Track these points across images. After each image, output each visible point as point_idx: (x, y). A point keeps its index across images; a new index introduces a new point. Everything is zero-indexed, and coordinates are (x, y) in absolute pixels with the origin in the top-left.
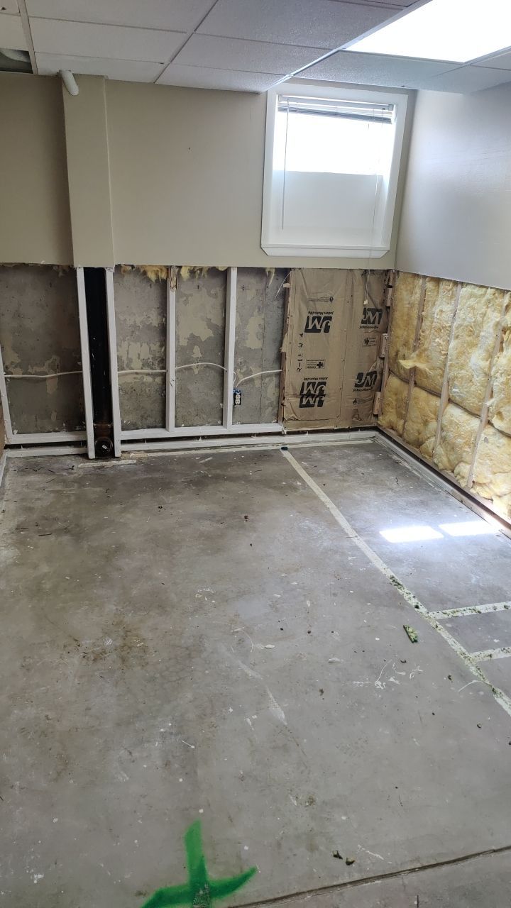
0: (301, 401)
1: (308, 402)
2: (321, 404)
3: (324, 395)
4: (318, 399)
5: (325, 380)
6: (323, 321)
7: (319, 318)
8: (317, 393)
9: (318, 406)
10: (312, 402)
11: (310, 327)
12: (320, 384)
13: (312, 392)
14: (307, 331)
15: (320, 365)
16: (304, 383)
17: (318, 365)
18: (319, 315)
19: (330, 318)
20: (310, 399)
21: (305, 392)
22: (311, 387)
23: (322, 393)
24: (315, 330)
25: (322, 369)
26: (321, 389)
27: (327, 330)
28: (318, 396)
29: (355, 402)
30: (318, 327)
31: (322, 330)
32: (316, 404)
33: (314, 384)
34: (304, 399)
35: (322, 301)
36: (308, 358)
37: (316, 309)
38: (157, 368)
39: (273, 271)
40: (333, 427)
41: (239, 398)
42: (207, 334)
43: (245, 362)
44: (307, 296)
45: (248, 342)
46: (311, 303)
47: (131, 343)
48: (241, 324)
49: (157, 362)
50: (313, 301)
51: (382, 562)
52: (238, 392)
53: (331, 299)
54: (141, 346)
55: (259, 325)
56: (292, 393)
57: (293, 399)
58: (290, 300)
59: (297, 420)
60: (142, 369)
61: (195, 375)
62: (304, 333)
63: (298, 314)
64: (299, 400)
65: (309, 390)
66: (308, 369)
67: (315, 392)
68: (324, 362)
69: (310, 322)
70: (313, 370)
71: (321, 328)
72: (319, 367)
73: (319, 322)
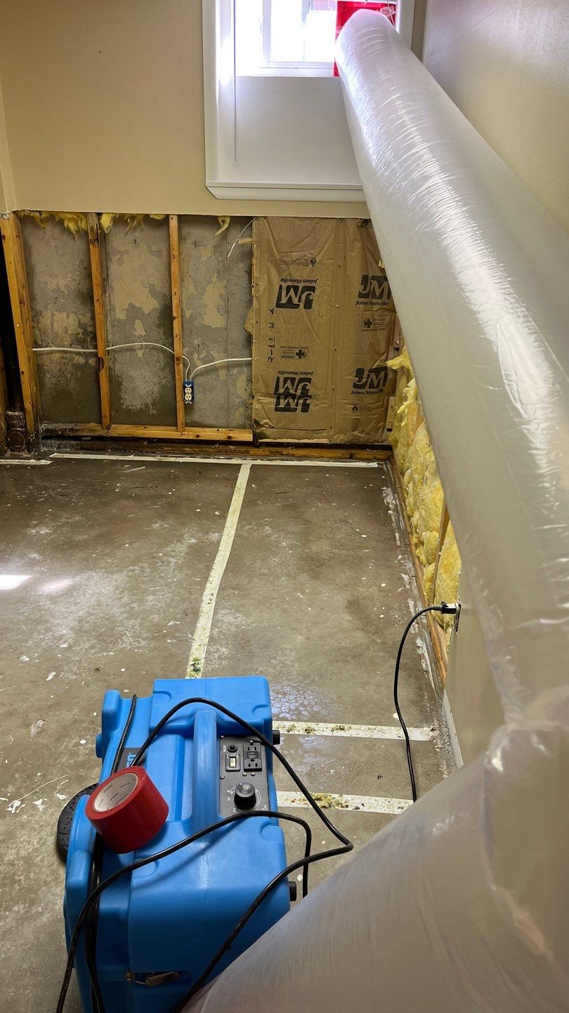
0: (278, 403)
1: (288, 404)
2: (306, 408)
3: (310, 397)
4: (301, 401)
5: (309, 376)
6: (302, 293)
7: (296, 288)
8: (299, 392)
9: (303, 411)
10: (293, 406)
11: (284, 301)
12: (301, 380)
13: (292, 391)
14: (279, 305)
15: (300, 354)
16: (278, 378)
17: (297, 354)
18: (296, 284)
19: (313, 289)
20: (291, 401)
21: (281, 390)
22: (289, 384)
23: (305, 394)
24: (290, 304)
25: (303, 360)
26: (304, 388)
27: (308, 305)
28: (299, 398)
29: (355, 408)
30: (295, 301)
31: (302, 305)
32: (300, 408)
33: (293, 380)
34: (282, 401)
35: (299, 264)
36: (284, 344)
37: (290, 274)
38: (90, 346)
39: (228, 220)
40: (325, 441)
41: (190, 392)
42: (151, 305)
43: (204, 344)
44: (278, 257)
45: (205, 317)
46: (284, 266)
47: (55, 313)
48: (195, 293)
49: (89, 339)
50: (285, 263)
51: (208, 635)
52: (188, 384)
53: (313, 262)
54: (68, 317)
55: (221, 295)
56: (263, 391)
57: (266, 400)
58: (254, 261)
59: (273, 427)
60: (71, 346)
61: (139, 358)
62: (276, 309)
63: (267, 282)
64: (274, 400)
65: (287, 388)
66: (284, 359)
67: (296, 391)
68: (306, 351)
69: (284, 293)
70: (291, 360)
71: (299, 301)
72: (300, 357)
73: (296, 294)
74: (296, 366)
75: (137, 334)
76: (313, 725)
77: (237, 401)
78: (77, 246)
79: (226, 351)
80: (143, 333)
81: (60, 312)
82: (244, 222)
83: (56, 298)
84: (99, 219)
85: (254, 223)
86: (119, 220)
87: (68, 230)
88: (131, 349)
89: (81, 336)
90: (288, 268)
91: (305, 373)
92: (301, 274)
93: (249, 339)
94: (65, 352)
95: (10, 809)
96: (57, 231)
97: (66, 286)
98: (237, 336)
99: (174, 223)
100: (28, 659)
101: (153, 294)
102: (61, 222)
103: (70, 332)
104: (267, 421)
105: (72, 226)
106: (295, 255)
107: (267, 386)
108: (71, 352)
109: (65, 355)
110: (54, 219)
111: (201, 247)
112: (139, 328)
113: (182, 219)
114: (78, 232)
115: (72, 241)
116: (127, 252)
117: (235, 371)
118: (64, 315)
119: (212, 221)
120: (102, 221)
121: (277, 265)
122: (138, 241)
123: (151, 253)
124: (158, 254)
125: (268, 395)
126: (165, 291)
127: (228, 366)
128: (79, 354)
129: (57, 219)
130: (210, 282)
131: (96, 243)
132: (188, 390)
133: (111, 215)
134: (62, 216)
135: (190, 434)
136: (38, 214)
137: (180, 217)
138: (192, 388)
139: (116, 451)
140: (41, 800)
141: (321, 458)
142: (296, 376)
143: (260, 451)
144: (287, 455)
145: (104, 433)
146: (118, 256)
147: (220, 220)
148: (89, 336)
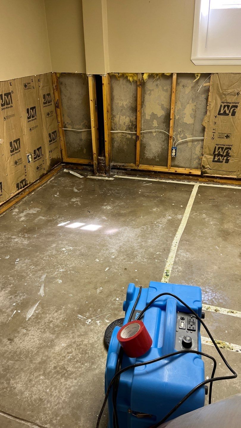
0: (214, 158)
1: (219, 159)
2: (227, 161)
3: (230, 156)
4: (225, 158)
5: (230, 147)
6: (231, 108)
7: (228, 106)
8: (225, 154)
9: (225, 162)
10: (221, 160)
11: (222, 112)
12: (226, 148)
13: (221, 153)
14: (219, 114)
15: (227, 137)
16: (216, 147)
17: (225, 137)
18: (228, 104)
19: (236, 107)
20: (220, 158)
21: (216, 153)
22: (220, 150)
23: (228, 155)
24: (225, 114)
25: (228, 139)
26: (227, 152)
27: (234, 114)
28: (225, 156)
30: (227, 112)
31: (230, 114)
32: (224, 161)
33: (222, 148)
34: (216, 157)
35: (231, 95)
36: (219, 132)
37: (226, 100)
38: (134, 131)
39: (199, 75)
40: (235, 177)
41: (175, 152)
42: (161, 113)
43: (183, 131)
44: (221, 92)
45: (185, 119)
46: (224, 96)
47: (121, 116)
48: (181, 108)
49: (134, 127)
50: (225, 95)
51: (173, 260)
52: (174, 148)
53: (238, 94)
54: (126, 118)
55: (193, 109)
56: (208, 152)
57: (209, 157)
58: (210, 94)
59: (211, 169)
60: (126, 130)
61: (154, 136)
62: (217, 115)
63: (215, 103)
64: (213, 157)
65: (219, 152)
66: (219, 139)
67: (223, 153)
68: (230, 135)
69: (222, 108)
70: (223, 139)
71: (229, 112)
72: (227, 138)
73: (228, 109)
74: (225, 142)
75: (154, 126)
76: (219, 308)
77: (195, 156)
78: (133, 87)
79: (192, 134)
80: (157, 125)
81: (123, 116)
82: (206, 76)
83: (122, 110)
84: (143, 76)
85: (212, 76)
86: (151, 76)
87: (129, 81)
88: (151, 132)
89: (130, 126)
90: (226, 97)
91: (229, 145)
92: (231, 99)
93: (204, 129)
94: (123, 133)
95: (87, 322)
96: (125, 81)
97: (126, 105)
98: (198, 128)
99: (175, 77)
100: (98, 261)
101: (163, 108)
102: (127, 77)
103: (126, 124)
104: (208, 166)
105: (131, 79)
106: (230, 91)
107: (210, 150)
108: (126, 133)
109: (123, 134)
110: (124, 76)
111: (186, 88)
112: (155, 123)
113: (179, 75)
114: (133, 81)
115: (130, 85)
116: (153, 90)
117: (196, 143)
118: (125, 117)
119: (192, 76)
120: (143, 77)
121: (220, 95)
122: (158, 85)
123: (163, 90)
124: (166, 91)
125: (210, 155)
126: (168, 107)
127: (193, 141)
128: (129, 134)
129: (125, 76)
130: (188, 103)
131: (140, 86)
132: (174, 151)
133: (148, 74)
134: (127, 75)
135: (173, 170)
136: (117, 74)
137: (177, 74)
138: (176, 150)
139: (140, 176)
140: (99, 321)
141: (232, 184)
142: (224, 147)
143: (204, 179)
144: (216, 182)
145: (136, 168)
146: (149, 92)
147: (196, 75)
148: (134, 126)
